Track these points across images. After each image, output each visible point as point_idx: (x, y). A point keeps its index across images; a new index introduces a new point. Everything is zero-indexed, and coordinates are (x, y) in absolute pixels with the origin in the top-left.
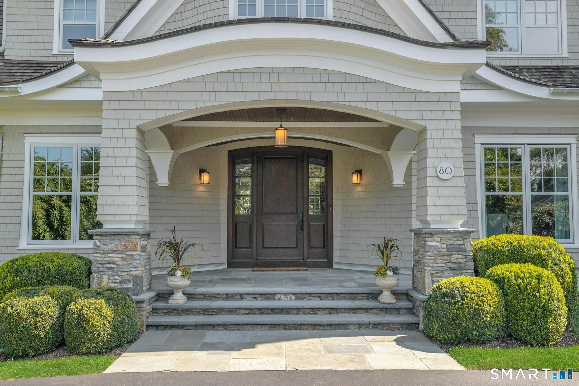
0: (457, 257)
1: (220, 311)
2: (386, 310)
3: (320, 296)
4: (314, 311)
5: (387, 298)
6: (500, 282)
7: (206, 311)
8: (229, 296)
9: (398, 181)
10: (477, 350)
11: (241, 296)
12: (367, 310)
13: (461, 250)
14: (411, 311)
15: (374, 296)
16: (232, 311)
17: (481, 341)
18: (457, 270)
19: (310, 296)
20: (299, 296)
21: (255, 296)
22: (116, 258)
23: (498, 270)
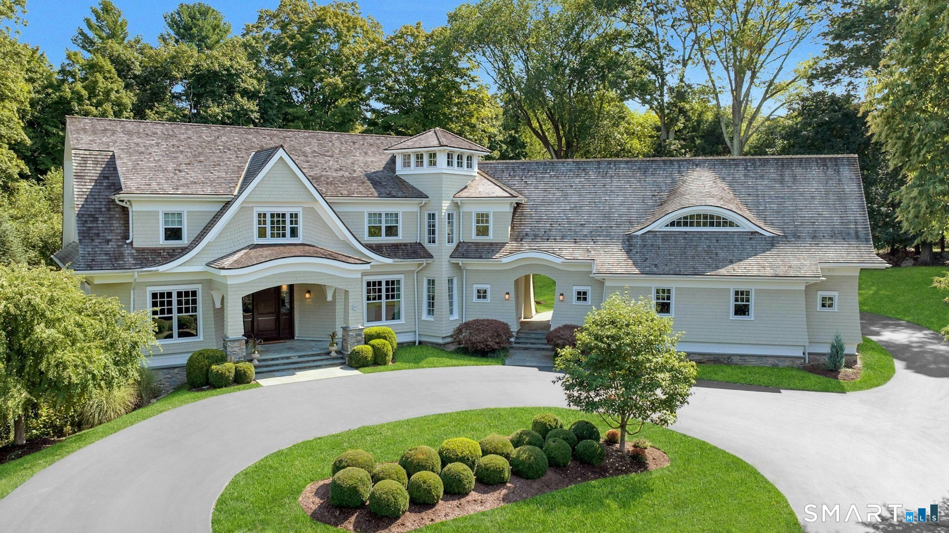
0: (359, 338)
1: (273, 365)
2: (334, 359)
3: (308, 356)
4: (308, 362)
5: (333, 354)
6: (373, 346)
7: (267, 366)
8: (273, 359)
9: (329, 298)
10: (366, 368)
11: (277, 359)
12: (327, 359)
13: (360, 335)
14: (342, 358)
15: (329, 353)
16: (277, 365)
17: (367, 366)
18: (359, 342)
19: (304, 356)
20: (299, 357)
21: (283, 358)
22: (237, 349)
23: (372, 342)
